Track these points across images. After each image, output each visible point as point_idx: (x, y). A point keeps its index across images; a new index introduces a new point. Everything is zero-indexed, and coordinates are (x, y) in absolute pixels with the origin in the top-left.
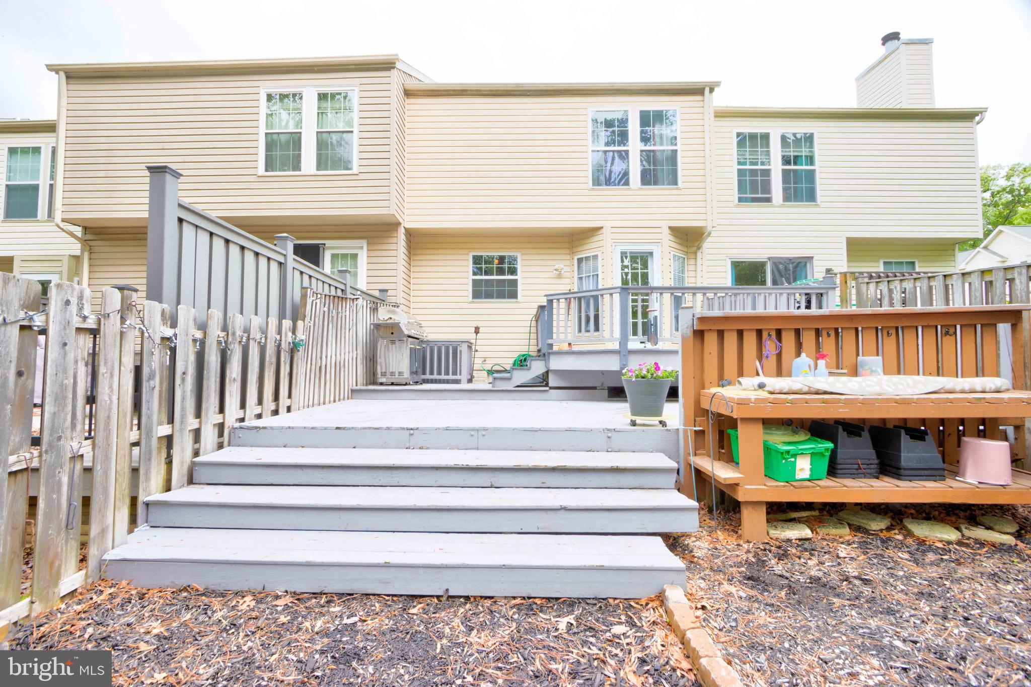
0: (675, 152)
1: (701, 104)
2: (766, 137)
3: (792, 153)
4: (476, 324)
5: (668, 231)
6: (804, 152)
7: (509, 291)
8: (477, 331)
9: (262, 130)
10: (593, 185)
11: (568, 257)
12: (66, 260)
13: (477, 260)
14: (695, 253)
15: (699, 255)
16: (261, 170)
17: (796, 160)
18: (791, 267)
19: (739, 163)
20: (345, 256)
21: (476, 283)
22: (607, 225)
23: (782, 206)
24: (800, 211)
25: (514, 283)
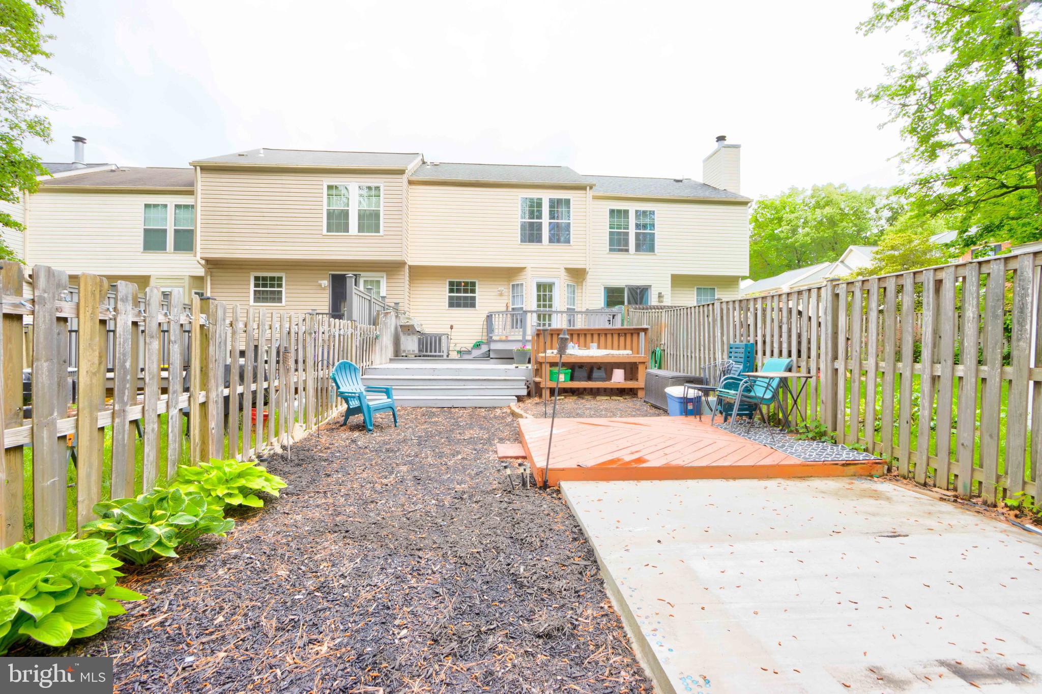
0: (569, 224)
1: (584, 195)
2: (626, 212)
3: (642, 222)
4: (452, 323)
5: (564, 270)
6: (648, 221)
7: (470, 303)
8: (452, 327)
9: (325, 208)
10: (521, 242)
11: (506, 283)
12: (187, 279)
13: (451, 284)
14: (582, 282)
15: (584, 284)
16: (325, 232)
17: (645, 227)
18: (638, 291)
19: (610, 228)
20: (372, 282)
21: (451, 298)
22: (529, 266)
23: (635, 254)
24: (644, 258)
25: (474, 298)
